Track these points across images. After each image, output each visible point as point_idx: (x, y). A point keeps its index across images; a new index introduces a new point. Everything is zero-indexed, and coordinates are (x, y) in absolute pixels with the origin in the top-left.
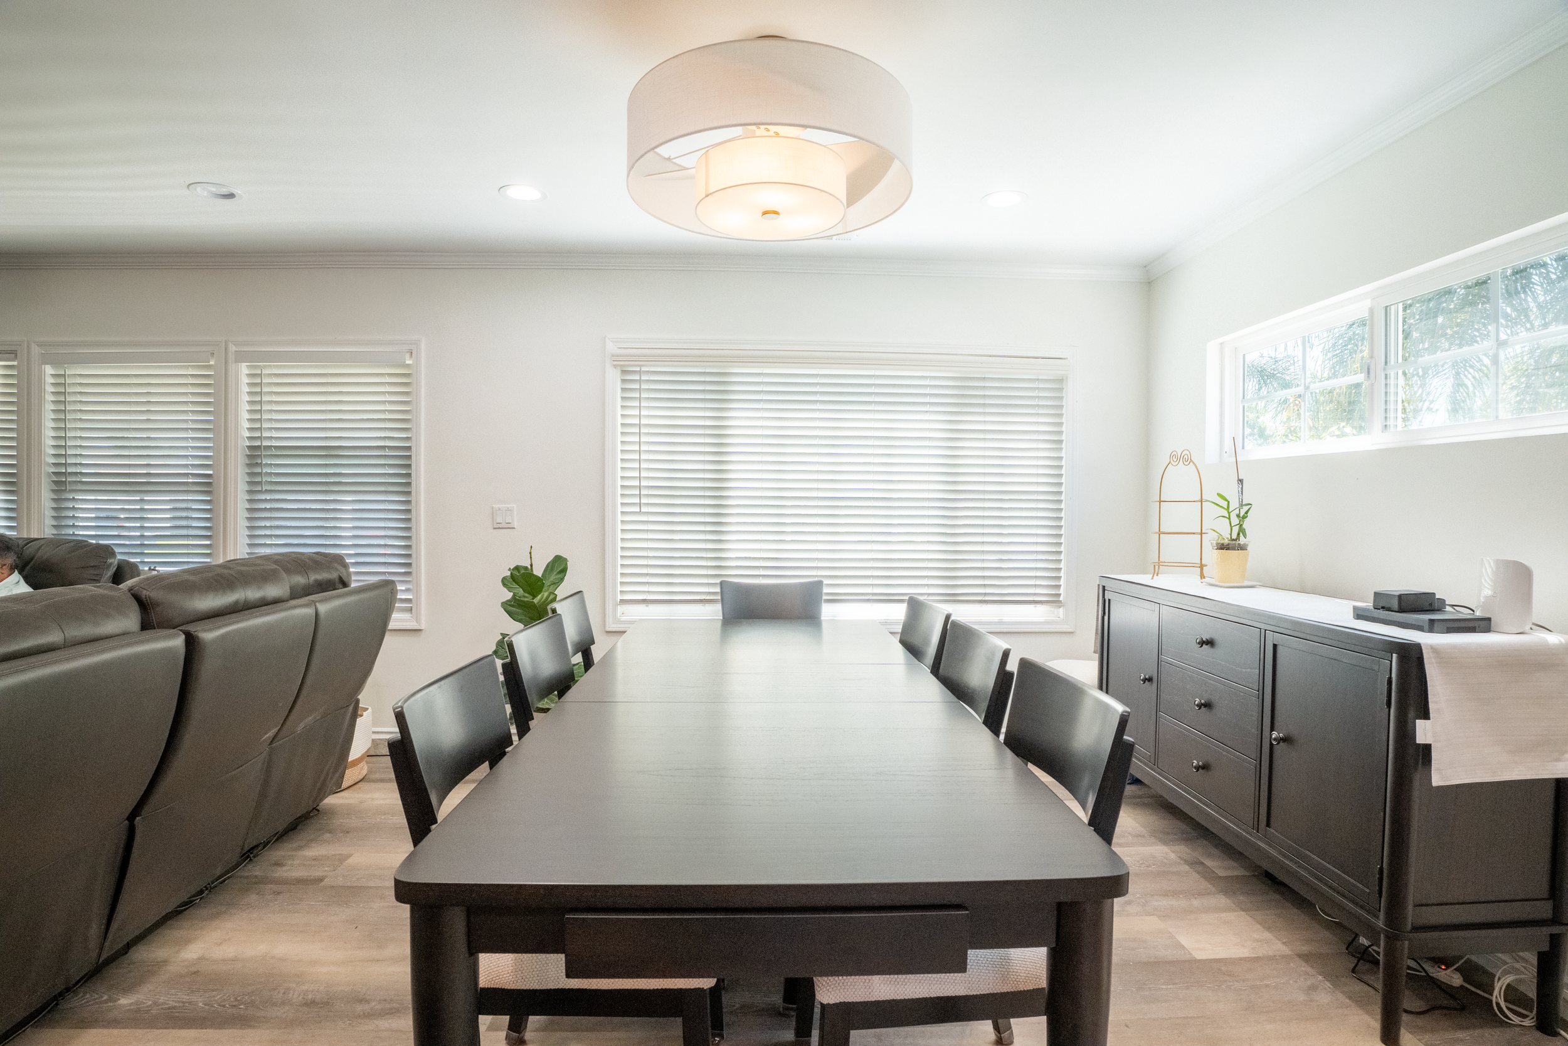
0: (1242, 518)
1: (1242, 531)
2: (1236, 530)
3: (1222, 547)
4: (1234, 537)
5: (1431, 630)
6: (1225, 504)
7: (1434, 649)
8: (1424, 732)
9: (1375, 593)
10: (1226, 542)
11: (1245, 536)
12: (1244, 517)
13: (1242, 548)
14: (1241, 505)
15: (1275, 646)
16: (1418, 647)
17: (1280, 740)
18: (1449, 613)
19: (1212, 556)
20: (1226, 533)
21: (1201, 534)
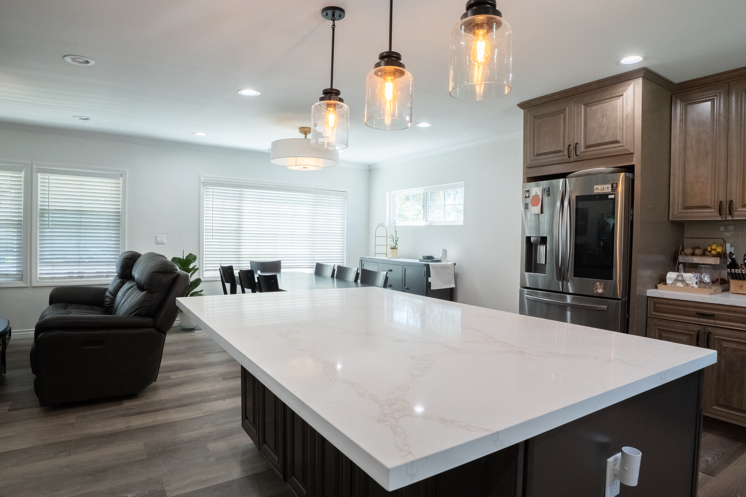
0: (396, 241)
1: (396, 244)
2: (395, 244)
3: (392, 248)
4: (395, 246)
5: (432, 262)
6: (392, 237)
7: (431, 265)
8: (430, 280)
9: (423, 256)
10: (393, 247)
11: (397, 245)
12: (397, 241)
13: (396, 248)
14: (396, 238)
15: (405, 269)
16: (429, 265)
17: (406, 289)
18: (435, 259)
19: (389, 251)
20: (393, 245)
21: (387, 245)
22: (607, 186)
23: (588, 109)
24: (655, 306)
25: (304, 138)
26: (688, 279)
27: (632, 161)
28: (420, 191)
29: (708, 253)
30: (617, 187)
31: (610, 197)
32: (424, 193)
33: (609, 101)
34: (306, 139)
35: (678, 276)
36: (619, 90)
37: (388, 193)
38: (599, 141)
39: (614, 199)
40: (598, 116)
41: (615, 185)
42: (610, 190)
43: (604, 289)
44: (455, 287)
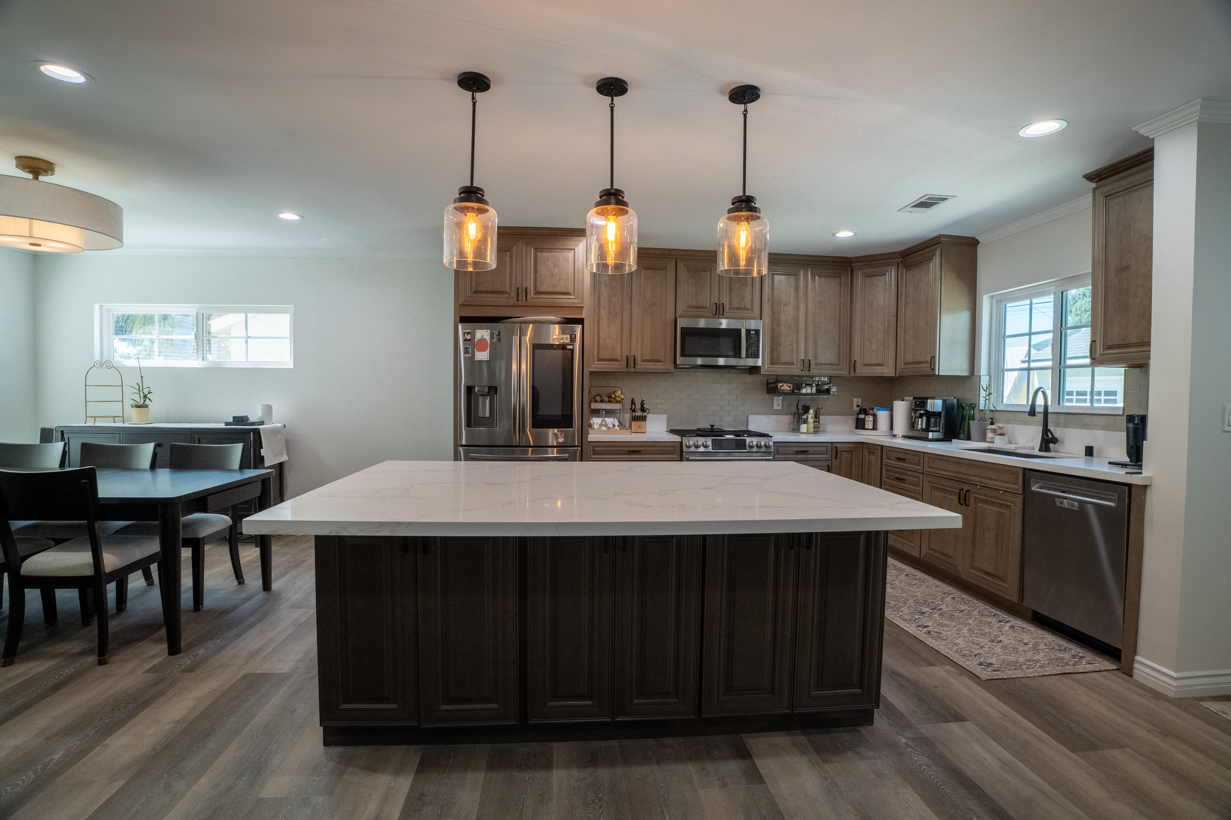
1: (147, 398)
2: (143, 399)
3: (137, 406)
4: (143, 402)
5: (253, 425)
7: (261, 429)
8: (263, 452)
9: (234, 417)
10: (138, 403)
13: (146, 406)
15: (199, 439)
16: (259, 429)
18: (252, 421)
20: (137, 400)
21: (123, 401)
22: (565, 336)
23: (539, 254)
24: (594, 450)
25: (32, 178)
26: (610, 422)
27: (582, 314)
28: (191, 310)
29: (614, 400)
30: (575, 338)
31: (568, 347)
32: (197, 313)
33: (560, 252)
34: (35, 181)
35: (602, 421)
36: (571, 242)
37: (96, 307)
38: (551, 290)
39: (572, 350)
40: (550, 264)
41: (573, 336)
42: (568, 341)
43: (565, 437)
44: (288, 459)
